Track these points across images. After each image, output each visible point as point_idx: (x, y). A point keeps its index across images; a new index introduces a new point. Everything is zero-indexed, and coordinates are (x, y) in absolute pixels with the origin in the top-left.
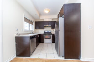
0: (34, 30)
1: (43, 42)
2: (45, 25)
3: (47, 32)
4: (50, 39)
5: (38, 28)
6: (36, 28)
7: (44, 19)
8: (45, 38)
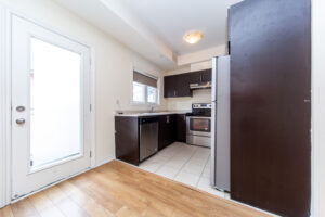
0: (159, 103)
2: (192, 86)
3: (200, 107)
4: (209, 131)
5: (173, 96)
6: (166, 96)
8: (192, 129)
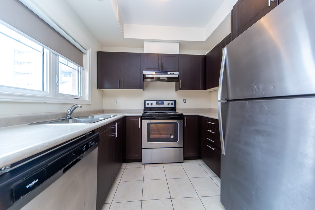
1: (140, 160)
2: (148, 73)
3: (155, 105)
7: (141, 43)
